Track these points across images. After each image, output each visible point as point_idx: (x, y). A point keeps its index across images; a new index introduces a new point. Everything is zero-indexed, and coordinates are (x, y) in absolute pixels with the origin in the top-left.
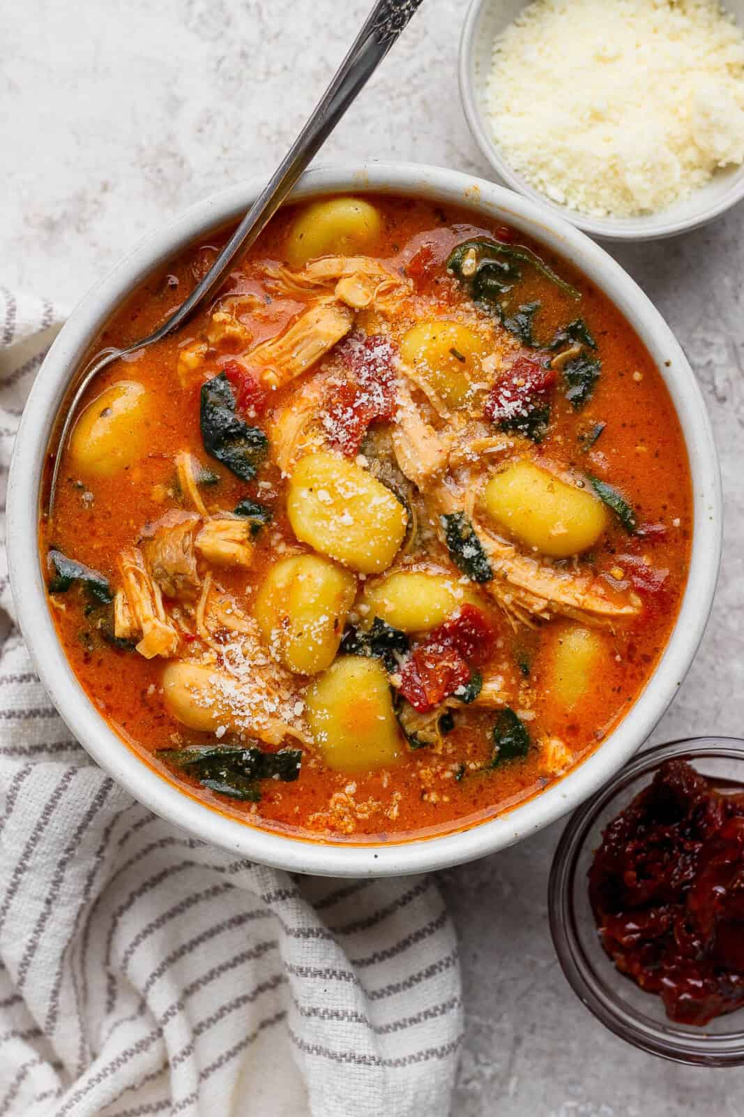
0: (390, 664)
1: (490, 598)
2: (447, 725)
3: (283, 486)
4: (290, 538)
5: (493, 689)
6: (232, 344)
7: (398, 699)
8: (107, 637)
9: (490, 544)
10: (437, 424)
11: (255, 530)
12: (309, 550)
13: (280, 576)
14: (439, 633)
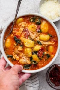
0: (37, 54)
1: (43, 46)
2: (43, 57)
3: (23, 43)
4: (25, 47)
5: (46, 53)
6: (15, 33)
7: (38, 57)
8: (14, 60)
9: (41, 42)
10: (34, 34)
11: (22, 47)
12: (27, 47)
13: (25, 50)
14: (40, 50)
